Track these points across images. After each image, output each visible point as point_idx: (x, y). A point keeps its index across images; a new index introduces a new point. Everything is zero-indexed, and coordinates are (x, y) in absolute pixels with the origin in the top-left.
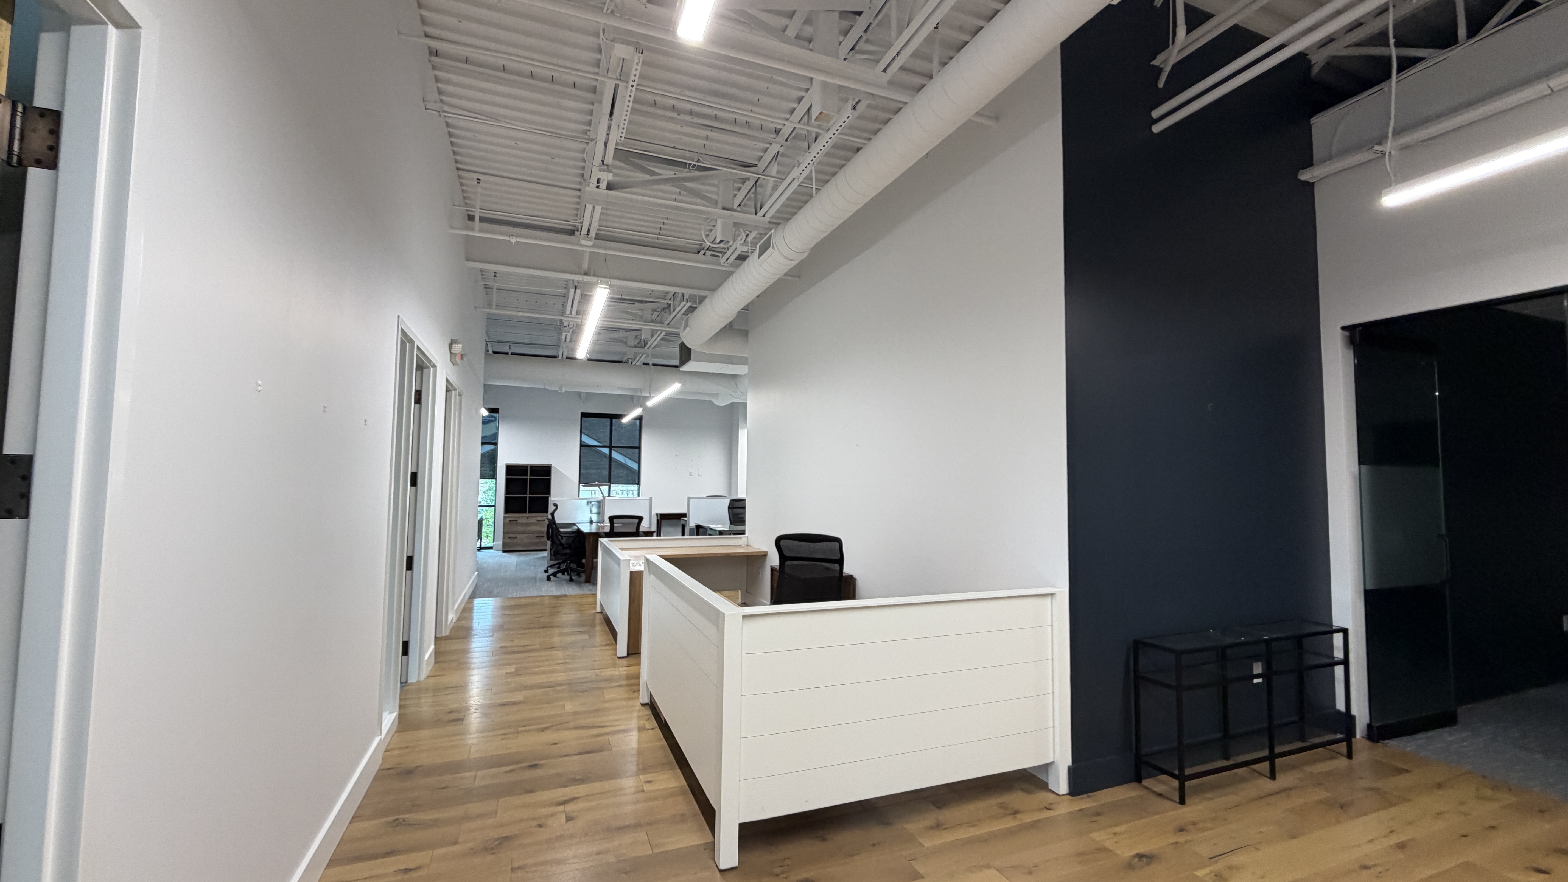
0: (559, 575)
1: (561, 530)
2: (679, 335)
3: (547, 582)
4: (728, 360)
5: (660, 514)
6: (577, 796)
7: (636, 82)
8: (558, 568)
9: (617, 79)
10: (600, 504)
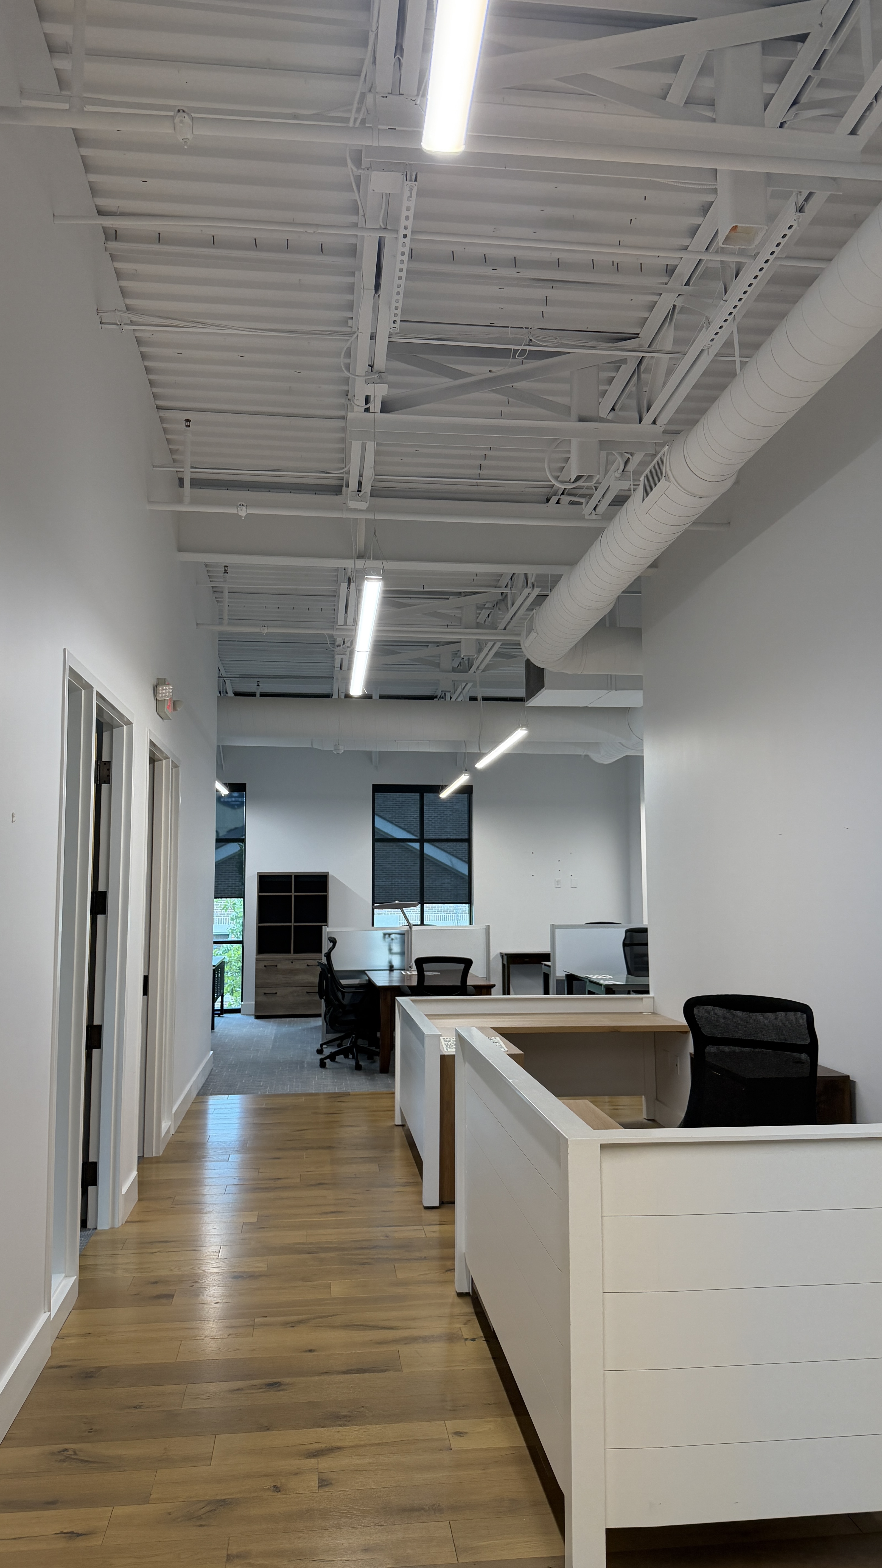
0: (340, 1058)
1: (344, 982)
2: (519, 645)
3: (322, 1070)
4: (611, 683)
5: (506, 954)
6: (338, 1444)
7: (410, 229)
8: (339, 1046)
9: (381, 228)
10: (405, 937)
